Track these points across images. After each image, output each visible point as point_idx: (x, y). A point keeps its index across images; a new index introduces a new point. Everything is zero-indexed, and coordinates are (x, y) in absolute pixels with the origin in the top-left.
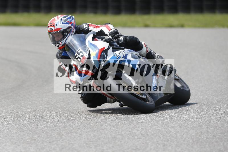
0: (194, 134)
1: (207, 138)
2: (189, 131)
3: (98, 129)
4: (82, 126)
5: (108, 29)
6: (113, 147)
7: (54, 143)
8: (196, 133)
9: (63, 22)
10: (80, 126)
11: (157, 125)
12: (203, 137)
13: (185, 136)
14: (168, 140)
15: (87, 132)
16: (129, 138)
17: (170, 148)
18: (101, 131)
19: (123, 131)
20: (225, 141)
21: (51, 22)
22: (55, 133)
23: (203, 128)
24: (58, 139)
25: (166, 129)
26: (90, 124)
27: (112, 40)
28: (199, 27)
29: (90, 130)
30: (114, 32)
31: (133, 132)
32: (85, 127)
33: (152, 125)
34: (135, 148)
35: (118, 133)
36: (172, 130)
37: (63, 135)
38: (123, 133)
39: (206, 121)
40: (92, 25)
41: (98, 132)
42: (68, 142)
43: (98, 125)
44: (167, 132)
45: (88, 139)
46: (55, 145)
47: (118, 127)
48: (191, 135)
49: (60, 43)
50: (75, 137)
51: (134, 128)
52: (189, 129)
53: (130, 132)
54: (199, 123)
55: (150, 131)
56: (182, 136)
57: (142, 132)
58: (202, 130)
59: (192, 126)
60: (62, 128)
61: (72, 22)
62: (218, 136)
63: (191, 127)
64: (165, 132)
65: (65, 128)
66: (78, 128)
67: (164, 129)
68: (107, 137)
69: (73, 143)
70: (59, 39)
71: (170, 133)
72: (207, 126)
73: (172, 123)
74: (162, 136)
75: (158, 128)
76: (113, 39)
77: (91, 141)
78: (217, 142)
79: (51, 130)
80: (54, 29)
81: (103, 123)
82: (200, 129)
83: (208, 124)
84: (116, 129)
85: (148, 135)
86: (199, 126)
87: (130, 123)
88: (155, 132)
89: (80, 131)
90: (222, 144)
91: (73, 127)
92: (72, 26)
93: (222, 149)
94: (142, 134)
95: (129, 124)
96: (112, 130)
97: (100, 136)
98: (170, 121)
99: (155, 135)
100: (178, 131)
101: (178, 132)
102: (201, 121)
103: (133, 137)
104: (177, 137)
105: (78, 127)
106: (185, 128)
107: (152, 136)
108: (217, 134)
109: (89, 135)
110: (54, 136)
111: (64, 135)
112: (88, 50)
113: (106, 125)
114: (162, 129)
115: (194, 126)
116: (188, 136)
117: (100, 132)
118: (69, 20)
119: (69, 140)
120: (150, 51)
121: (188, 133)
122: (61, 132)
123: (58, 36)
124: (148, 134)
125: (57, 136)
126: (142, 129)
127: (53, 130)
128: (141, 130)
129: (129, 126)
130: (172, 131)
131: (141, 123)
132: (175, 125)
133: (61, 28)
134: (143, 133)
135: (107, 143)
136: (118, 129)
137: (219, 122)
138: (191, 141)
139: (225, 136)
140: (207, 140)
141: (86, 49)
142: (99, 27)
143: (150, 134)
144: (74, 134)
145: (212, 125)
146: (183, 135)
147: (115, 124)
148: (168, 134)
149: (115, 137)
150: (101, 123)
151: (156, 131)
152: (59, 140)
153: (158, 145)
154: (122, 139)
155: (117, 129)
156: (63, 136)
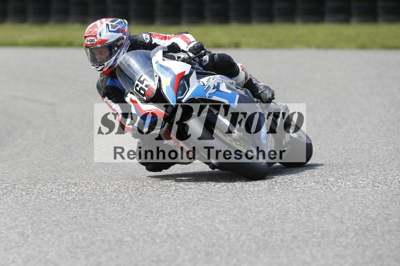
0: (259, 234)
1: (282, 241)
2: (251, 228)
3: (91, 226)
4: (62, 220)
5: (186, 42)
6: (117, 257)
7: (13, 250)
8: (263, 232)
9: (110, 29)
10: (58, 220)
11: (194, 219)
12: (276, 239)
13: (243, 238)
14: (214, 246)
15: (71, 232)
16: (145, 242)
17: (218, 259)
18: (96, 229)
19: (135, 228)
20: (314, 246)
21: (91, 30)
22: (15, 233)
23: (275, 224)
24: (21, 244)
25: (211, 225)
26: (76, 217)
27: (194, 60)
28: (267, 47)
29: (77, 227)
30: (197, 46)
31: (153, 231)
32: (67, 223)
33: (185, 219)
34: (155, 259)
35: (126, 233)
36: (221, 227)
37: (28, 237)
38: (135, 233)
39: (280, 212)
40: (156, 35)
41: (90, 231)
42: (37, 249)
43: (91, 219)
44: (212, 231)
45: (73, 243)
46: (16, 255)
47: (126, 222)
48: (254, 236)
49: (106, 64)
50: (50, 240)
51: (155, 224)
52: (251, 226)
53: (146, 230)
54: (268, 215)
55: (182, 228)
56: (239, 237)
57: (169, 231)
58: (273, 227)
59: (255, 220)
60: (27, 224)
61: (124, 30)
62: (301, 238)
63: (253, 222)
64: (209, 231)
65: (32, 224)
66: (56, 225)
67: (207, 224)
68: (107, 240)
69: (46, 250)
70: (104, 57)
71: (218, 233)
72: (282, 220)
73: (221, 214)
74: (203, 237)
75: (197, 224)
76: (195, 57)
77: (78, 248)
78: (299, 247)
79: (8, 229)
80: (95, 40)
81: (99, 215)
82: (270, 225)
83: (284, 217)
84: (122, 226)
85: (178, 236)
86: (268, 219)
87: (148, 216)
88: (191, 231)
89: (58, 229)
90: (307, 251)
91: (46, 223)
92: (125, 37)
93: (308, 260)
94: (168, 235)
95: (145, 218)
96: (115, 228)
97: (94, 239)
98: (218, 212)
99: (191, 236)
100: (232, 228)
101: (232, 230)
102: (272, 212)
103: (152, 239)
104: (229, 239)
105: (56, 223)
106: (243, 223)
107: (186, 238)
108: (299, 233)
109: (75, 237)
110: (13, 239)
111: (31, 236)
112: (156, 76)
113: (105, 219)
114: (203, 225)
115: (259, 220)
116: (249, 237)
117: (94, 231)
118: (119, 26)
119: (39, 246)
120: (250, 79)
121: (249, 232)
122: (26, 231)
123: (101, 53)
124: (179, 234)
125: (17, 239)
126: (168, 225)
127: (11, 227)
128: (166, 228)
129: (145, 221)
130: (222, 229)
131: (166, 215)
132: (226, 218)
133: (108, 40)
134: (170, 233)
135: (106, 251)
136: (126, 225)
137: (302, 213)
138: (254, 246)
139: (313, 237)
140: (283, 244)
141: (153, 75)
142: (169, 38)
143: (182, 234)
144: (49, 236)
145: (290, 218)
146: (241, 235)
147: (120, 217)
148: (215, 234)
149: (120, 240)
150: (95, 215)
151: (192, 229)
152: (22, 246)
153: (196, 253)
154: (133, 243)
155: (124, 226)
156: (29, 239)
